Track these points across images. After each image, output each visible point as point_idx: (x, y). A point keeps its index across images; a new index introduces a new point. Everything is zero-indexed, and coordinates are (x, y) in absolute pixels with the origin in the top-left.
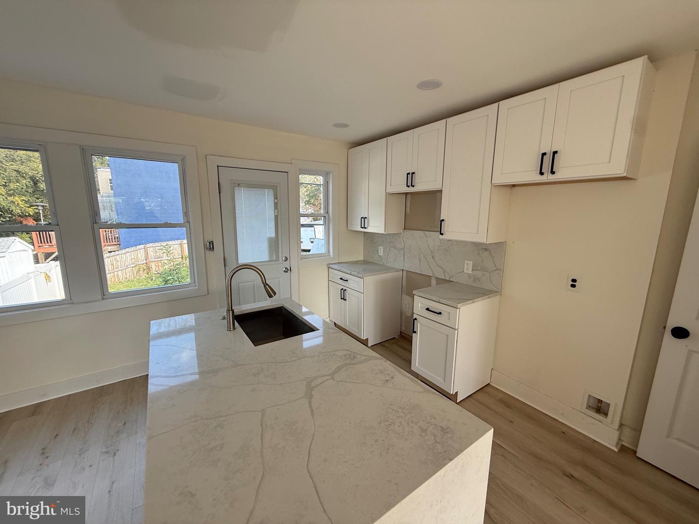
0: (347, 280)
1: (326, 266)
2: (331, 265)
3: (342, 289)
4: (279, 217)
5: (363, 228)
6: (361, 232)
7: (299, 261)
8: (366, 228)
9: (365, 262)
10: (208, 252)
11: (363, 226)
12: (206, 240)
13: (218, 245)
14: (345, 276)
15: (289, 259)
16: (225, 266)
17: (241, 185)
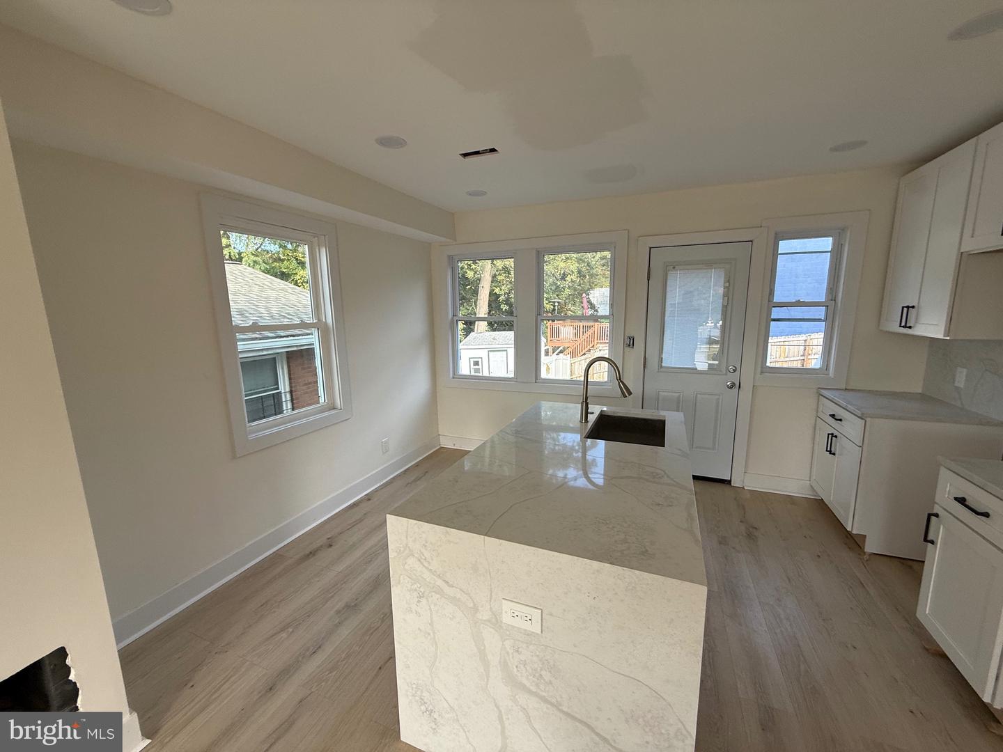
0: (841, 420)
1: (815, 391)
2: (823, 391)
3: (832, 434)
4: (729, 308)
5: (903, 327)
6: (899, 334)
7: (758, 375)
8: (910, 327)
9: (923, 397)
10: (627, 349)
11: (903, 324)
12: (627, 335)
13: (639, 343)
14: (840, 413)
15: (738, 369)
16: (644, 367)
17: (677, 267)
